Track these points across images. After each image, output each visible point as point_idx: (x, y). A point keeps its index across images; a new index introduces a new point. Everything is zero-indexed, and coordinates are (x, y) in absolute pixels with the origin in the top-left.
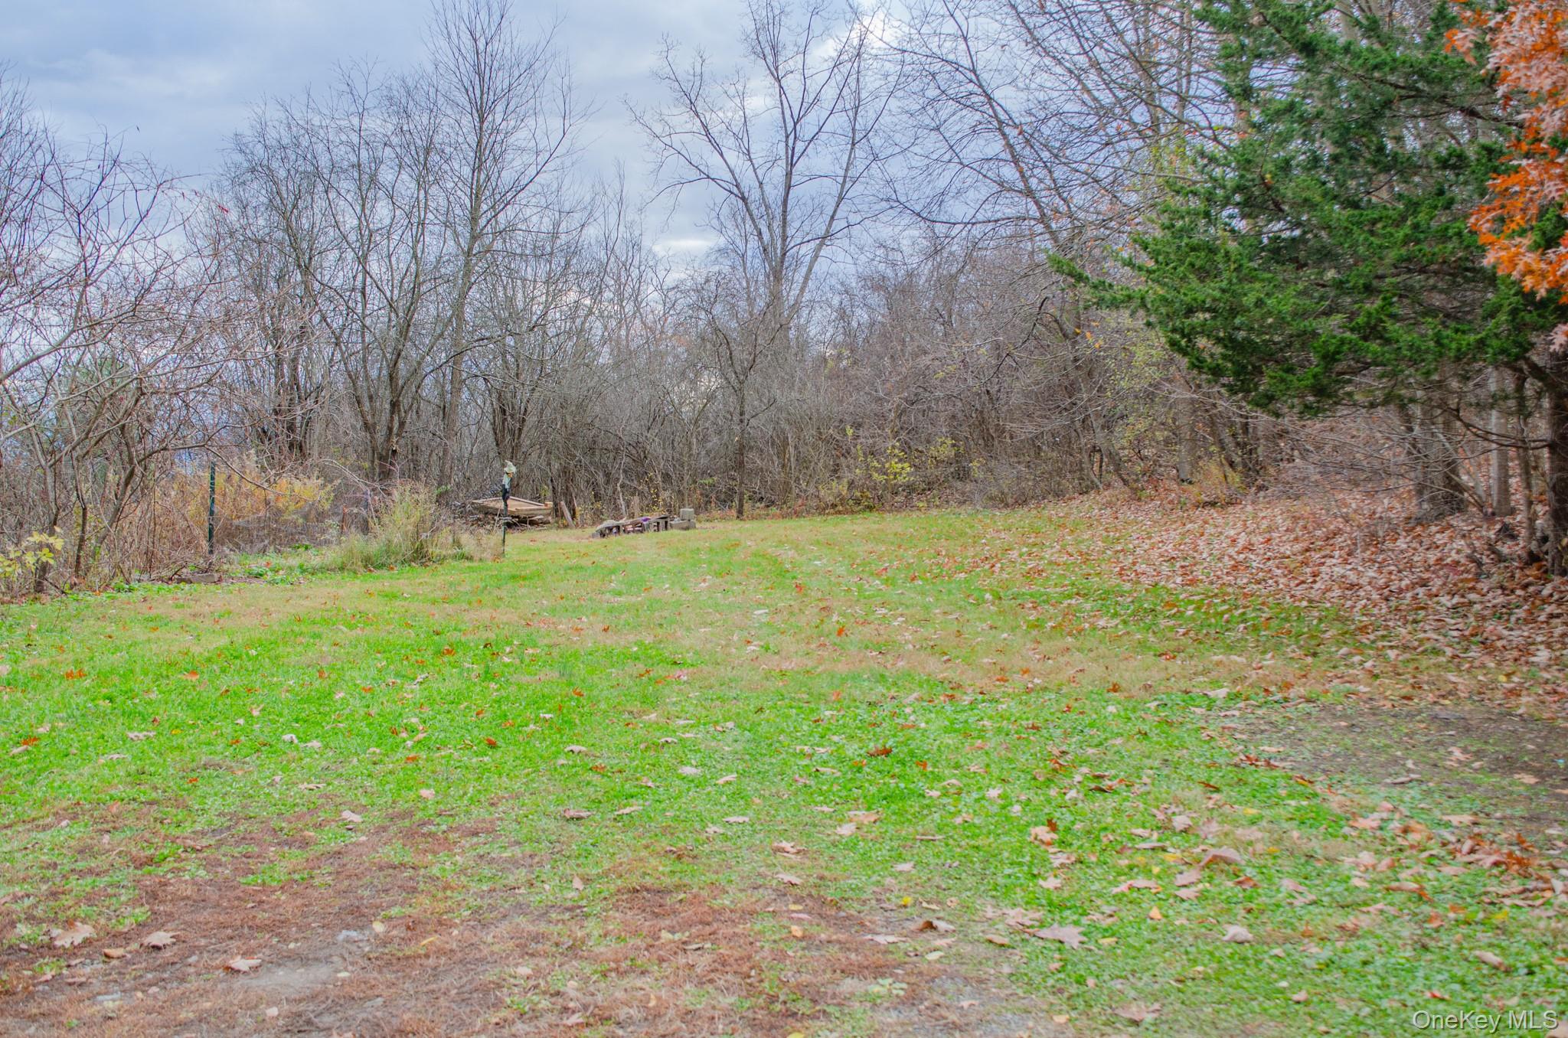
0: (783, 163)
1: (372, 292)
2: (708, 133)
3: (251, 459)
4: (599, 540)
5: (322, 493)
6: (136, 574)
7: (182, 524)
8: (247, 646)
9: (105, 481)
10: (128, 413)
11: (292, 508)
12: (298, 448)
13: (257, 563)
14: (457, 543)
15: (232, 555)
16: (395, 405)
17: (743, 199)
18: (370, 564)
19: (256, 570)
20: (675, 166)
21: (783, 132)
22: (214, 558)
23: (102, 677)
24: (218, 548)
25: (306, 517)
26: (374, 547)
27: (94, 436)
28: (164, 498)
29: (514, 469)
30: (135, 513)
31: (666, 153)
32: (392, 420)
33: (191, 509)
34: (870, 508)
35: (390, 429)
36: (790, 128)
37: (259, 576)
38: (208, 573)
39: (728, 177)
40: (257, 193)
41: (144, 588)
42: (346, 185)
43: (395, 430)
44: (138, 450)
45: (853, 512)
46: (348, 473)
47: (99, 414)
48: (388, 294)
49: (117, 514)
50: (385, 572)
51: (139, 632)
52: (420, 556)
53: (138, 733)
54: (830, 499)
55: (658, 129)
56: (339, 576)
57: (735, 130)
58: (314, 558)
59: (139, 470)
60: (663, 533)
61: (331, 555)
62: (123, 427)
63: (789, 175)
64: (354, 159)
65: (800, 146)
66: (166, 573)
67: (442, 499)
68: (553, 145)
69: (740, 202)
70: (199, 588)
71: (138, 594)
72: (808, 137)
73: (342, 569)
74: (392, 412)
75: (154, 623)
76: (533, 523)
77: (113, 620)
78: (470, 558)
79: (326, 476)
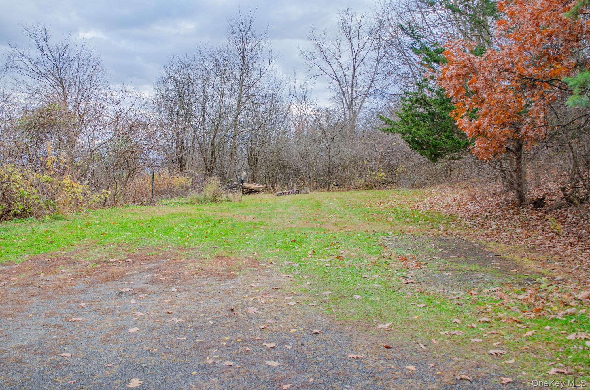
0: (352, 68)
1: (207, 117)
2: (326, 59)
3: (166, 170)
4: (277, 197)
5: (188, 181)
6: (130, 203)
7: (144, 189)
8: (156, 219)
9: (122, 176)
10: (129, 157)
11: (178, 185)
12: (182, 166)
13: (165, 201)
14: (227, 197)
15: (159, 199)
16: (213, 153)
17: (338, 81)
18: (199, 202)
19: (165, 203)
20: (315, 70)
21: (352, 58)
22: (153, 199)
23: (120, 224)
24: (154, 196)
25: (182, 188)
26: (201, 197)
27: (120, 163)
28: (139, 181)
29: (245, 174)
30: (131, 185)
31: (312, 65)
32: (212, 158)
33: (147, 185)
34: (371, 188)
35: (212, 161)
36: (354, 57)
37: (166, 205)
38: (151, 203)
39: (333, 73)
40: (171, 85)
41: (132, 206)
42: (199, 82)
43: (213, 161)
44: (132, 168)
45: (366, 190)
46: (197, 174)
47: (121, 157)
48: (212, 117)
49: (125, 186)
50: (203, 205)
51: (130, 216)
52: (215, 200)
53: (128, 233)
54: (358, 185)
55: (309, 57)
56: (188, 205)
57: (337, 57)
58: (184, 200)
59: (132, 173)
60: (297, 195)
61: (188, 199)
62: (127, 161)
63: (354, 73)
64: (201, 74)
65: (357, 63)
66: (139, 203)
67: (223, 182)
68: (266, 68)
69: (337, 82)
70: (148, 207)
71: (131, 207)
72: (360, 60)
73: (191, 203)
74: (212, 155)
75: (134, 214)
76: (259, 192)
77: (123, 213)
78: (231, 201)
79: (190, 175)
